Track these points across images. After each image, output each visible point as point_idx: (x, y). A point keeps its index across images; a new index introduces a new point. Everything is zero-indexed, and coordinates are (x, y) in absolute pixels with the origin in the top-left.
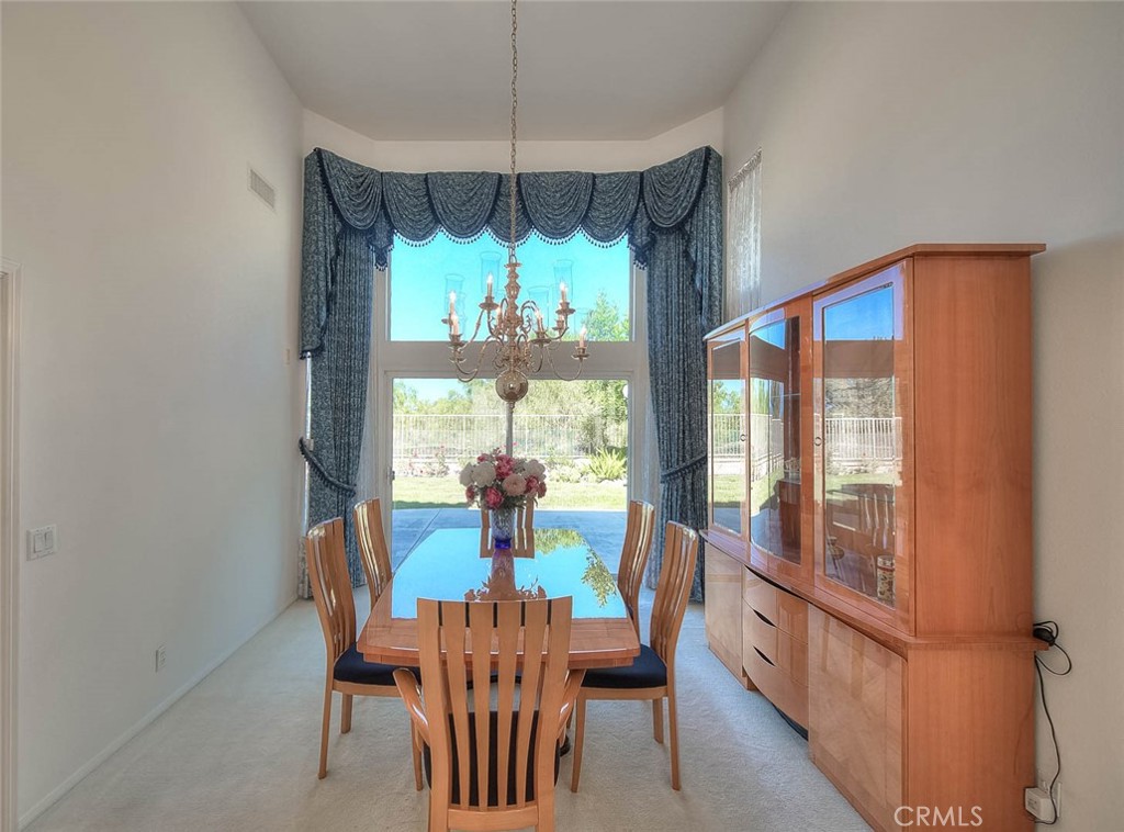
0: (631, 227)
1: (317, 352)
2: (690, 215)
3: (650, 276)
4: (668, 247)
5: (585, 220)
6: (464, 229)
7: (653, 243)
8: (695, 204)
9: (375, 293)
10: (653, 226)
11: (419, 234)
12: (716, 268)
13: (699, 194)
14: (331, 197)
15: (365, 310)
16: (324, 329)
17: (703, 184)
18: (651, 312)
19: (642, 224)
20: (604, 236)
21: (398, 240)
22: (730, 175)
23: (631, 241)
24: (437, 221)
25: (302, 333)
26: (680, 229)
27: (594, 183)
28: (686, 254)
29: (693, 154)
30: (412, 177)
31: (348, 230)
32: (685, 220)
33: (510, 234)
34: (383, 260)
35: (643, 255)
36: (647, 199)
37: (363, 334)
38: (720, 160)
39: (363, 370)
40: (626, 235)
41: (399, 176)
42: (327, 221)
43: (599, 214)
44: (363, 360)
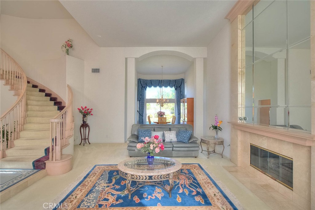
0: (174, 86)
1: (139, 101)
2: (181, 86)
3: (177, 92)
4: (178, 89)
5: (170, 85)
6: (155, 86)
8: (181, 84)
10: (177, 86)
11: (150, 87)
14: (141, 84)
16: (140, 98)
17: (182, 82)
18: (177, 96)
19: (176, 86)
20: (172, 87)
21: (148, 87)
22: (185, 81)
24: (152, 85)
25: (138, 99)
27: (170, 81)
28: (180, 90)
29: (181, 79)
30: (149, 80)
31: (142, 87)
33: (161, 87)
34: (146, 90)
35: (176, 89)
36: (176, 83)
37: (144, 98)
38: (184, 79)
39: (144, 103)
40: (174, 87)
41: (148, 80)
42: (141, 86)
43: (171, 84)
44: (144, 101)
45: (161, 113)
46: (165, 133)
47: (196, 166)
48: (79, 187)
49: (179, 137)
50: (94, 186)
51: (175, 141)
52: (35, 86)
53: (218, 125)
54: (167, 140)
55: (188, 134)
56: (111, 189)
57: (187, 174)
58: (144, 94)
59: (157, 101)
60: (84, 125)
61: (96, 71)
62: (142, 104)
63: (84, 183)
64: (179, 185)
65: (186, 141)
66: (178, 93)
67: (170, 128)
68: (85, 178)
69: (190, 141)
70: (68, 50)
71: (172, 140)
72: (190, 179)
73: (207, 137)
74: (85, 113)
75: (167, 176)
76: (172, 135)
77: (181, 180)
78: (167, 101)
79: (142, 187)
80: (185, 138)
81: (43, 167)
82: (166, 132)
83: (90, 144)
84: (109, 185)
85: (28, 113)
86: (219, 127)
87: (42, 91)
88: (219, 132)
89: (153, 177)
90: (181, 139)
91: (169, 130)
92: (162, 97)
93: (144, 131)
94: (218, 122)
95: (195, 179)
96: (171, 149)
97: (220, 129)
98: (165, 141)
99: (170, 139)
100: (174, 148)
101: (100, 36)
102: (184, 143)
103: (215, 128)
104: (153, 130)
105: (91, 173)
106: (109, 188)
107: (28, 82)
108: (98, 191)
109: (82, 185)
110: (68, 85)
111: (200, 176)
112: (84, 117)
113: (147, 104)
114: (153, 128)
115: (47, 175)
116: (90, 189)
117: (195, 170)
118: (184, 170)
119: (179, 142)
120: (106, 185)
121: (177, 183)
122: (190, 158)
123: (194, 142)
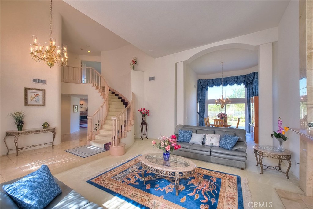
0: (244, 82)
1: (199, 102)
2: (252, 81)
3: (247, 89)
4: (250, 85)
7: (247, 85)
8: (253, 80)
9: (206, 94)
10: (247, 83)
11: (212, 86)
12: (256, 89)
13: (253, 79)
14: (201, 85)
15: (205, 97)
16: (201, 100)
17: (254, 77)
18: (247, 94)
19: (245, 82)
20: (240, 84)
21: (209, 87)
23: (244, 84)
24: (214, 85)
25: (198, 100)
26: (251, 83)
27: (238, 77)
28: (252, 86)
29: (253, 73)
30: (211, 80)
31: (203, 87)
32: (251, 82)
34: (207, 90)
35: (246, 86)
36: (246, 79)
37: (205, 99)
38: (258, 73)
39: (205, 104)
40: (243, 84)
41: (209, 80)
42: (200, 87)
43: (238, 81)
44: (205, 102)
45: (222, 115)
46: (206, 136)
47: (233, 178)
48: (121, 166)
49: (222, 142)
50: (129, 168)
51: (217, 146)
52: (113, 93)
53: (283, 133)
54: (207, 143)
55: (232, 140)
56: (138, 173)
57: (213, 182)
58: (205, 95)
59: (217, 101)
60: (144, 123)
61: (152, 79)
62: (202, 105)
63: (125, 164)
64: (194, 189)
65: (229, 147)
66: (250, 91)
67: (215, 132)
68: (128, 161)
69: (235, 148)
70: (133, 66)
71: (213, 144)
72: (212, 188)
73: (267, 148)
74: (145, 113)
75: (173, 174)
76: (215, 139)
77: (201, 185)
78: (229, 102)
79: (158, 179)
80: (228, 144)
81: (108, 148)
82: (208, 134)
83: (147, 139)
84: (138, 170)
85: (109, 113)
86: (283, 135)
87: (120, 98)
88: (284, 143)
89: (160, 171)
90: (224, 144)
91: (213, 133)
92: (222, 97)
93: (184, 132)
94: (282, 129)
95: (218, 189)
96: (209, 153)
97: (285, 139)
98: (205, 145)
99: (211, 143)
100: (212, 154)
101: (152, 50)
102: (226, 149)
103: (278, 136)
104: (195, 131)
105: (134, 159)
106: (136, 172)
107: (110, 90)
108: (129, 172)
109: (123, 165)
110: (133, 93)
111: (227, 189)
112: (143, 117)
113: (209, 105)
114: (195, 130)
115: (110, 154)
116: (125, 169)
117: (227, 181)
118: (213, 177)
119: (221, 147)
120: (136, 170)
121: (194, 186)
122: (232, 168)
123: (239, 150)
